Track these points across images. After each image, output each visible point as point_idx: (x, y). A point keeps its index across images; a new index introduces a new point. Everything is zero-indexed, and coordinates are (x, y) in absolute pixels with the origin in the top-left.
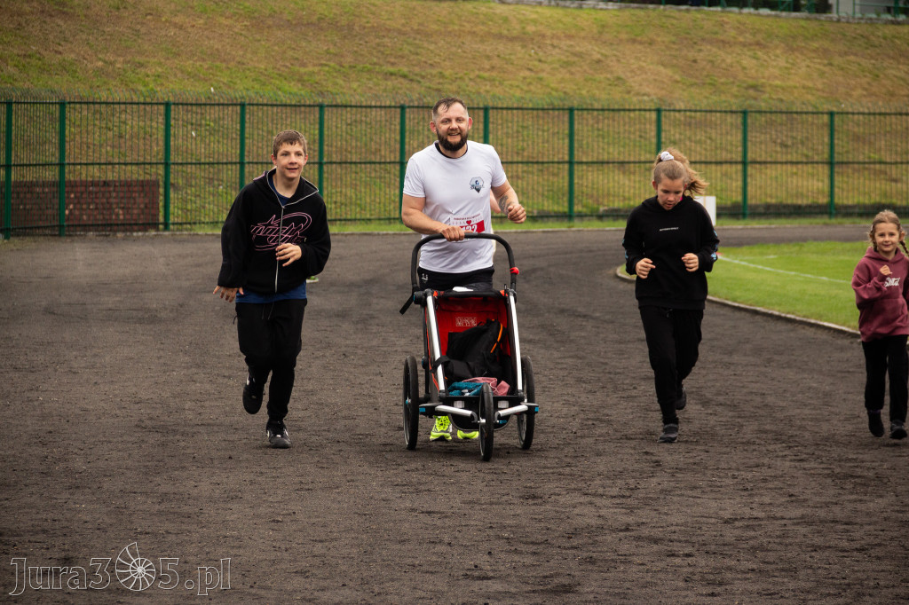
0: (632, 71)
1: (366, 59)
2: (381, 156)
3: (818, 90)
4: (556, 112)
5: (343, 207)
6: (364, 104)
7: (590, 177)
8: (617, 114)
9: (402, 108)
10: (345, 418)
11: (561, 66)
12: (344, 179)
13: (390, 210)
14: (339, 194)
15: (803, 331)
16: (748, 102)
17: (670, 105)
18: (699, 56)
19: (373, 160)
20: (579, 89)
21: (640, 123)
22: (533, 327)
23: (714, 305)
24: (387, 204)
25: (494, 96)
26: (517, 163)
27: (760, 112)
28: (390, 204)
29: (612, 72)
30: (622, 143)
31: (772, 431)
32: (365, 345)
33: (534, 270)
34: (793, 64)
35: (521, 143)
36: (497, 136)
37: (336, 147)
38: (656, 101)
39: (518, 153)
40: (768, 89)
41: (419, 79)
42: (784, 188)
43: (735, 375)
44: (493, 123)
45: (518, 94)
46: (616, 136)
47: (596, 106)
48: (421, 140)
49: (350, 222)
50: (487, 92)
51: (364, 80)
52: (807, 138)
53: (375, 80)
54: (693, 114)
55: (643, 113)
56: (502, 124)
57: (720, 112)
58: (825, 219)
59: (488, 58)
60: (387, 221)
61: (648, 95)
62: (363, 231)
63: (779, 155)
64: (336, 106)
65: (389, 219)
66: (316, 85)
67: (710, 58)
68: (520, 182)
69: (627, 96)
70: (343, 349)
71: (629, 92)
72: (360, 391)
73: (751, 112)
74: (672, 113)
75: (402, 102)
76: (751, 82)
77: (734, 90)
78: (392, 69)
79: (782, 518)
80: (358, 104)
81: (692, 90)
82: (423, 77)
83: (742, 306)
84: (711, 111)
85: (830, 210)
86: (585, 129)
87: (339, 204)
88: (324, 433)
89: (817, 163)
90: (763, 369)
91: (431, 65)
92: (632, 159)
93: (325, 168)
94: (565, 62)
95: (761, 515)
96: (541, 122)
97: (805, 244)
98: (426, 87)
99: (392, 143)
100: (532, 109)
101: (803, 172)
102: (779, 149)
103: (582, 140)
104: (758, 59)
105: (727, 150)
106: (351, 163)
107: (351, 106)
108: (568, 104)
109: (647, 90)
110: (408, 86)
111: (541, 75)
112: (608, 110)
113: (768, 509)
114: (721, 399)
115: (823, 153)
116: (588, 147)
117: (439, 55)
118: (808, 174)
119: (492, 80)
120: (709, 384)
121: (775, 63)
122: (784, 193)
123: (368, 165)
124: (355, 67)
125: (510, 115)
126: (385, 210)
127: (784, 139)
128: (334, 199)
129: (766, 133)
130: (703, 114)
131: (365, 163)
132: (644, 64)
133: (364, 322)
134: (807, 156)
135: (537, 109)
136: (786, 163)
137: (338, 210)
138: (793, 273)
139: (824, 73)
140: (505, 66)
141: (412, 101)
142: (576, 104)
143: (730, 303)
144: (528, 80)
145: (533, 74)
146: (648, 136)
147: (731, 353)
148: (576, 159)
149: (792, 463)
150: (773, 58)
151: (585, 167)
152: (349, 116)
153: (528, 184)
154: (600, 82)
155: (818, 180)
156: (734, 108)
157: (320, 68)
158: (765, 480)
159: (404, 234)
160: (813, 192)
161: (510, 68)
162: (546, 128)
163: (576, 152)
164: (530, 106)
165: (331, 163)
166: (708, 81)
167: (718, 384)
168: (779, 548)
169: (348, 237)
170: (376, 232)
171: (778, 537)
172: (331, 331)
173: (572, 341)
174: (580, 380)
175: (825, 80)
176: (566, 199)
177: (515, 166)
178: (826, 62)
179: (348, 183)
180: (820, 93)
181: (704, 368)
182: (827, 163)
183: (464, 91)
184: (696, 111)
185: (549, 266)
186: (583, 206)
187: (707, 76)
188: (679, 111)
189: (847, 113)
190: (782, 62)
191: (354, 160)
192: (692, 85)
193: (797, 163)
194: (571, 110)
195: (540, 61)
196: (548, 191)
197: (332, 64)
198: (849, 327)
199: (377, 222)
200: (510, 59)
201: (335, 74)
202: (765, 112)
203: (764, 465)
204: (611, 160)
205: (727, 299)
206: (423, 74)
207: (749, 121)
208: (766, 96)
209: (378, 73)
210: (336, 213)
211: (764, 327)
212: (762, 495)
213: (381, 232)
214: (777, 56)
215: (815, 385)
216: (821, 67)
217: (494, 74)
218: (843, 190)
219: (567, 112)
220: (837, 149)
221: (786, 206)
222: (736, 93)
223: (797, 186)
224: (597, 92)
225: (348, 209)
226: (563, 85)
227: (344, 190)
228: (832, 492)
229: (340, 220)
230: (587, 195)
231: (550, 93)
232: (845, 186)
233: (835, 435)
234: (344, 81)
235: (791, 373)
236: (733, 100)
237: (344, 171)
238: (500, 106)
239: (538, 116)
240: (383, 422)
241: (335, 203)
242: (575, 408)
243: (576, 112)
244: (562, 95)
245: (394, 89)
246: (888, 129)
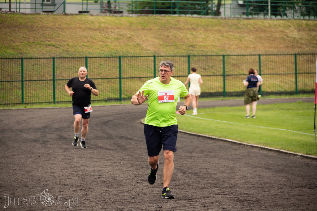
0: (143, 41)
1: (38, 39)
2: (45, 77)
3: (217, 46)
4: (114, 58)
5: (31, 98)
6: (38, 57)
7: (128, 84)
8: (138, 58)
9: (54, 58)
10: (43, 181)
11: (115, 40)
12: (31, 87)
13: (50, 99)
14: (29, 93)
16: (190, 52)
17: (158, 54)
18: (170, 34)
19: (43, 79)
20: (122, 49)
21: (147, 62)
22: (111, 144)
23: (182, 133)
24: (48, 97)
25: (89, 53)
26: (99, 79)
27: (195, 56)
28: (49, 96)
29: (135, 42)
30: (140, 70)
32: (47, 152)
33: (108, 121)
34: (207, 36)
35: (100, 71)
36: (91, 68)
37: (28, 75)
38: (153, 53)
39: (99, 75)
40: (198, 47)
41: (59, 46)
42: (205, 86)
43: (194, 161)
44: (89, 63)
45: (98, 51)
46: (138, 67)
47: (129, 55)
48: (61, 71)
49: (34, 104)
50: (86, 51)
51: (38, 48)
52: (214, 66)
53: (42, 47)
54: (168, 57)
55: (148, 58)
56: (93, 63)
57: (179, 56)
58: (222, 98)
59: (86, 37)
60: (48, 103)
61: (150, 50)
62: (40, 107)
63: (203, 73)
64: (28, 58)
65: (49, 102)
66: (20, 50)
67: (174, 35)
68: (100, 86)
69: (141, 51)
70: (38, 154)
71: (142, 49)
72: (47, 171)
73: (191, 56)
74: (160, 57)
75: (53, 56)
76: (191, 44)
77: (184, 47)
78: (49, 43)
80: (36, 57)
81: (167, 48)
82: (61, 46)
83: (193, 133)
84: (175, 56)
85: (224, 94)
86: (125, 64)
87: (29, 97)
88: (36, 188)
89: (218, 75)
91: (64, 41)
92: (144, 76)
93: (24, 83)
94: (116, 38)
96: (108, 62)
97: (215, 108)
98: (62, 50)
99: (50, 72)
100: (104, 57)
101: (212, 79)
102: (203, 70)
103: (124, 69)
104: (193, 35)
105: (182, 72)
106: (34, 81)
107: (34, 58)
108: (118, 55)
109: (149, 48)
110: (55, 50)
111: (107, 44)
112: (134, 57)
114: (190, 171)
115: (220, 72)
116: (126, 72)
117: (67, 37)
118: (215, 80)
119: (88, 46)
120: (184, 165)
121: (200, 36)
122: (205, 88)
123: (41, 81)
124: (34, 43)
125: (96, 60)
126: (48, 99)
127: (205, 66)
128: (28, 95)
129: (197, 64)
130: (172, 57)
131: (39, 80)
132: (148, 38)
133: (44, 143)
134: (214, 73)
135: (106, 57)
136: (206, 76)
137: (30, 99)
138: (212, 120)
139: (220, 39)
140: (93, 41)
141: (57, 55)
142: (121, 55)
143: (188, 132)
144: (102, 46)
145: (104, 43)
146: (150, 67)
147: (191, 153)
148: (122, 77)
150: (199, 34)
151: (125, 80)
152: (33, 62)
153: (103, 87)
154: (130, 46)
155: (219, 82)
156: (184, 55)
157: (21, 43)
159: (56, 108)
160: (217, 87)
161: (95, 41)
162: (110, 65)
163: (122, 74)
164: (104, 56)
165: (26, 81)
166: (174, 44)
167: (188, 165)
169: (34, 110)
170: (45, 107)
172: (33, 147)
173: (127, 149)
174: (133, 165)
175: (220, 43)
176: (118, 92)
177: (98, 80)
178: (220, 35)
179: (33, 88)
180: (218, 48)
181: (181, 159)
182: (222, 75)
183: (77, 51)
184: (169, 56)
185: (114, 119)
186: (125, 95)
187: (173, 42)
188: (163, 56)
189: (230, 55)
190: (203, 36)
191: (35, 79)
192: (167, 46)
193: (210, 76)
194: (120, 57)
195: (107, 38)
196: (111, 90)
197: (25, 42)
199: (45, 104)
200: (95, 38)
201: (27, 46)
202: (197, 56)
204: (136, 77)
205: (187, 131)
206: (61, 44)
207: (191, 59)
208: (197, 49)
209: (43, 45)
210: (29, 101)
211: (203, 142)
213: (47, 108)
214: (201, 33)
216: (219, 37)
217: (89, 44)
218: (228, 86)
219: (118, 58)
220: (226, 70)
221: (206, 93)
222: (185, 49)
223: (210, 85)
224: (129, 50)
225: (33, 99)
226: (116, 47)
227: (31, 91)
229: (30, 103)
230: (127, 91)
231: (111, 51)
232: (229, 84)
234: (30, 48)
235: (216, 160)
236: (184, 52)
237: (31, 84)
238: (92, 56)
239: (107, 60)
240: (58, 183)
241: (28, 96)
242: (133, 176)
243: (122, 58)
244: (116, 51)
245: (50, 51)
246: (246, 61)
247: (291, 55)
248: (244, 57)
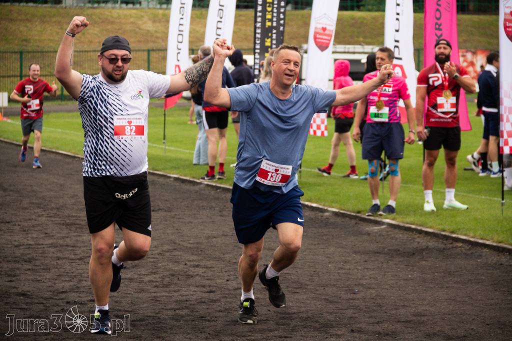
3: (56, 41)
15: (50, 155)
16: (22, 48)
27: (28, 52)
31: (36, 203)
34: (44, 29)
40: (32, 41)
43: (18, 176)
52: (50, 64)
57: (10, 52)
58: (59, 102)
73: (24, 52)
76: (24, 38)
77: (16, 42)
79: (42, 244)
84: (5, 52)
85: (61, 97)
90: (31, 174)
95: (32, 243)
104: (27, 27)
105: (13, 70)
113: (35, 240)
114: (12, 188)
120: (6, 181)
121: (35, 29)
134: (50, 72)
149: (46, 218)
150: (34, 26)
156: (16, 51)
158: (33, 227)
167: (10, 181)
168: (41, 258)
171: (40, 253)
190: (39, 28)
193: (46, 76)
198: (71, 153)
202: (31, 52)
203: (33, 219)
207: (23, 56)
208: (31, 44)
212: (32, 233)
214: (36, 25)
215: (56, 181)
228: (65, 231)
233: (66, 204)
236: (16, 47)
246: (89, 58)
247: (144, 51)
248: (86, 53)
